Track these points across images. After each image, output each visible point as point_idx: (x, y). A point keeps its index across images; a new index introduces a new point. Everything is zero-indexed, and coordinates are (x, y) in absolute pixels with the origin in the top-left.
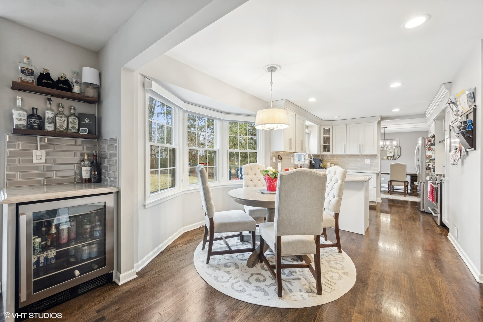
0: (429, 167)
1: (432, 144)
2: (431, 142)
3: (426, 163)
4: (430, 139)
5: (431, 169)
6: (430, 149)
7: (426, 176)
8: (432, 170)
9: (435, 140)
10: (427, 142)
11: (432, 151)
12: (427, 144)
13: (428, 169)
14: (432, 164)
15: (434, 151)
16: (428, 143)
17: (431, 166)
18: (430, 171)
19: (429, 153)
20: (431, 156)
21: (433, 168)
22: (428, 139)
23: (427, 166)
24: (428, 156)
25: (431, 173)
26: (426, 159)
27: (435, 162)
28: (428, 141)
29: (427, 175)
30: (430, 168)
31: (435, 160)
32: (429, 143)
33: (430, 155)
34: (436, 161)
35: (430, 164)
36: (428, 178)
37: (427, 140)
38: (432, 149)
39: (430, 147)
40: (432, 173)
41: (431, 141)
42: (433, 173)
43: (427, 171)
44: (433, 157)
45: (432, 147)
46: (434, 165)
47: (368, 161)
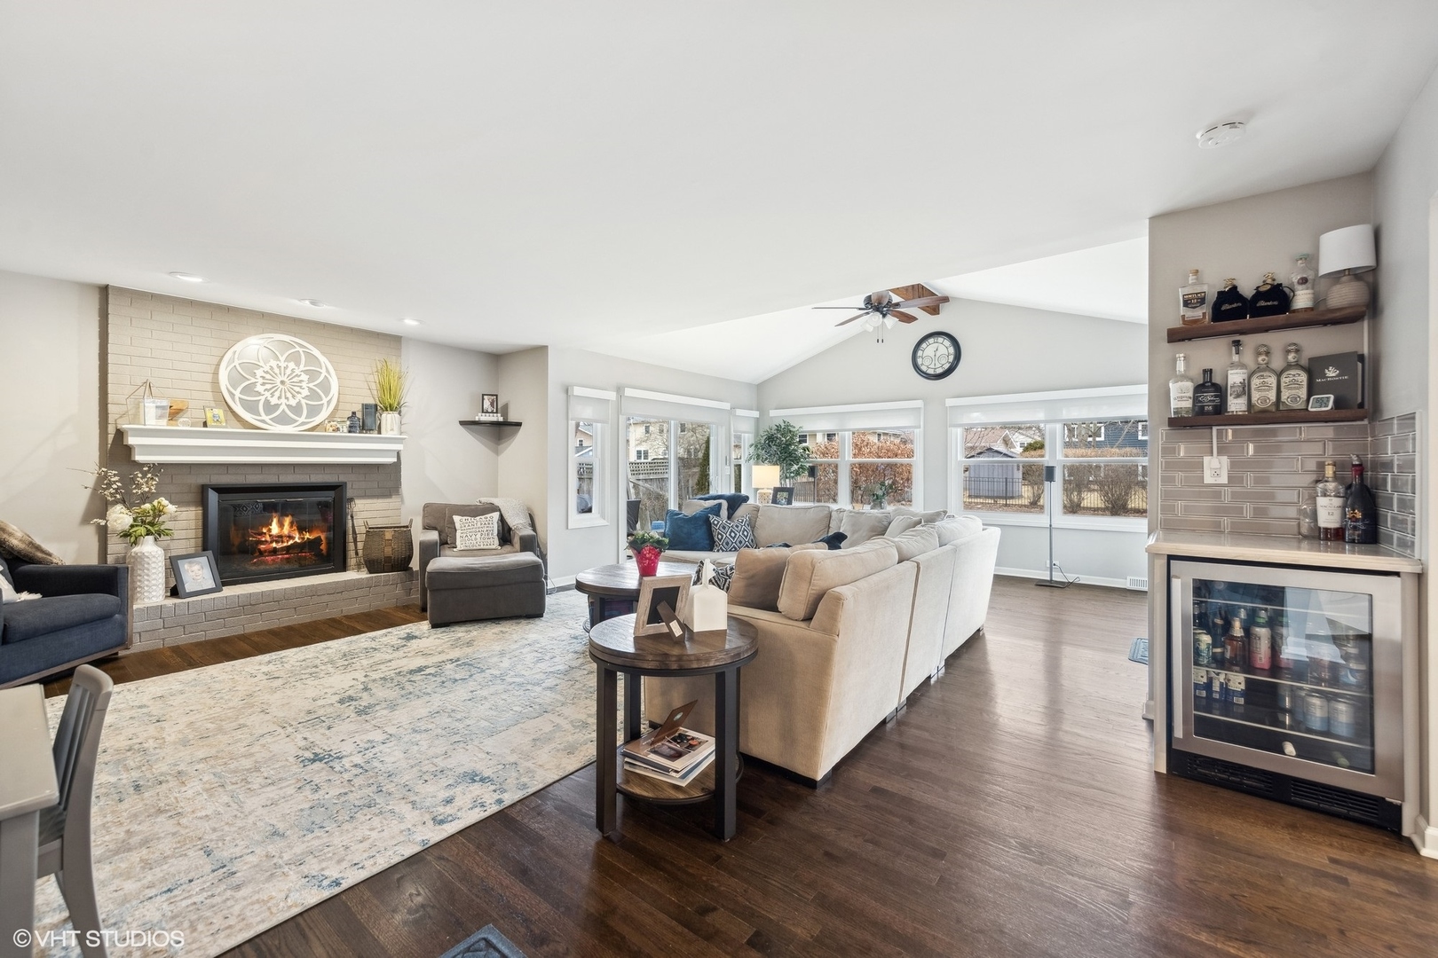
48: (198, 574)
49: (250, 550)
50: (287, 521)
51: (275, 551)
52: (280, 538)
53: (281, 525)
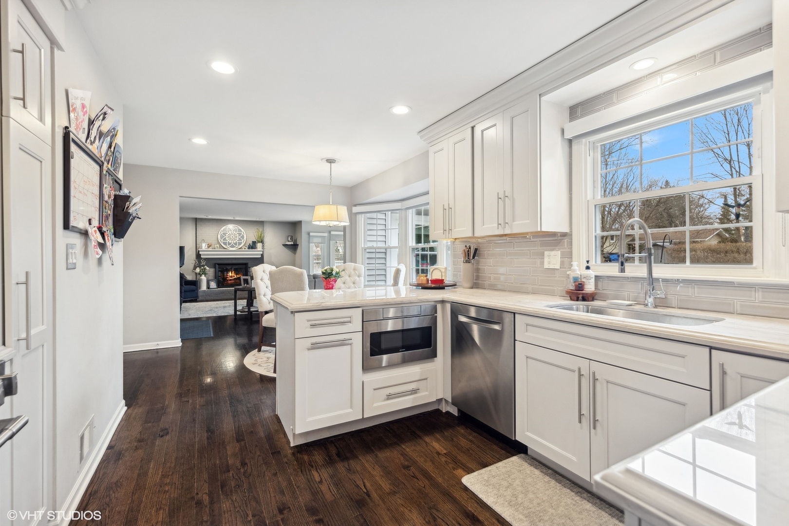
48: (213, 285)
49: (225, 279)
50: (233, 272)
51: (230, 280)
52: (231, 277)
53: (232, 273)
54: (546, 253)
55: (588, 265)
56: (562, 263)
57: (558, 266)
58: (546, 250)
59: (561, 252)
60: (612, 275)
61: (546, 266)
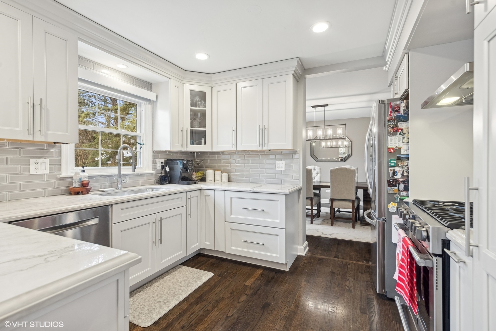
0: (396, 177)
1: (402, 115)
2: (398, 111)
3: (389, 167)
4: (398, 103)
5: (399, 184)
6: (396, 131)
7: (389, 203)
8: (402, 186)
9: (407, 107)
10: (391, 112)
11: (401, 137)
12: (389, 117)
13: (392, 183)
14: (402, 170)
15: (406, 135)
16: (392, 114)
17: (399, 176)
18: (397, 188)
19: (394, 142)
20: (398, 150)
21: (403, 182)
22: (392, 104)
23: (391, 175)
24: (393, 149)
25: (399, 194)
26: (388, 157)
27: (410, 166)
28: (392, 109)
29: (392, 197)
30: (396, 181)
31: (408, 159)
32: (394, 115)
33: (397, 145)
34: (411, 163)
35: (397, 169)
36: (392, 207)
37: (391, 107)
38: (402, 130)
39: (396, 126)
40: (402, 193)
41: (399, 107)
42: (405, 194)
43: (390, 190)
44: (403, 152)
45: (402, 125)
46: (405, 174)
47: (280, 164)
54: (32, 161)
55: (83, 169)
56: (51, 169)
57: (47, 172)
58: (32, 158)
59: (50, 160)
60: (92, 175)
61: (32, 172)
